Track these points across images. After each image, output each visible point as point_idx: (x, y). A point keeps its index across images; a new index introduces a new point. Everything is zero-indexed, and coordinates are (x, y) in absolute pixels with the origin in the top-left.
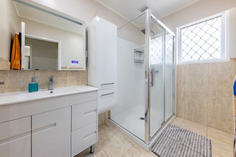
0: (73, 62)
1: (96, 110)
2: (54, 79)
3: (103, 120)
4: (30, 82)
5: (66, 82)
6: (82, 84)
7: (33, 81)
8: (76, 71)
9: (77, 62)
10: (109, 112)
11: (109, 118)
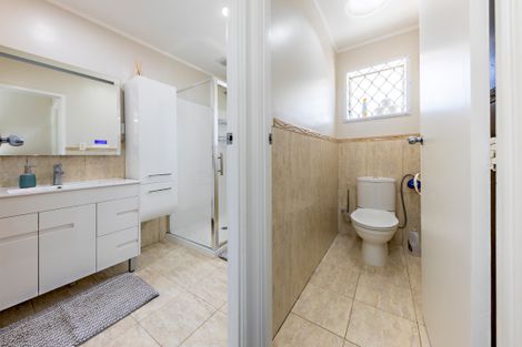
0: (96, 142)
1: (137, 210)
2: (63, 168)
3: (157, 236)
4: (22, 173)
5: (83, 173)
6: (114, 177)
7: (26, 172)
8: (104, 156)
9: (105, 142)
10: (168, 217)
11: (168, 232)
